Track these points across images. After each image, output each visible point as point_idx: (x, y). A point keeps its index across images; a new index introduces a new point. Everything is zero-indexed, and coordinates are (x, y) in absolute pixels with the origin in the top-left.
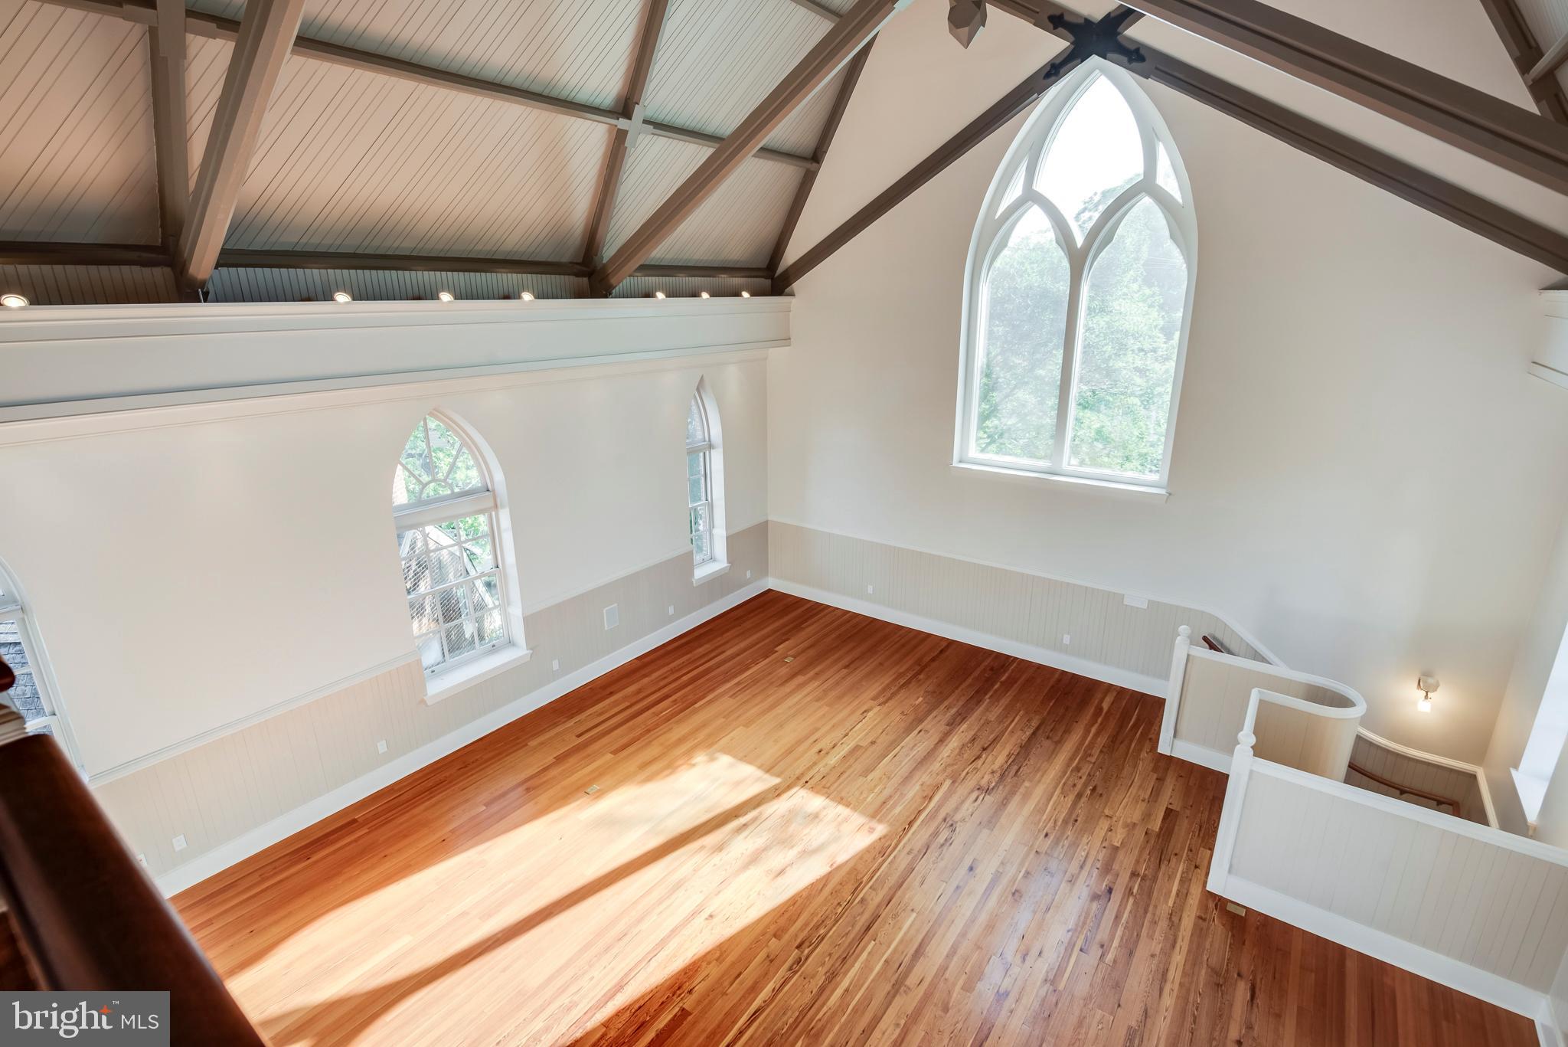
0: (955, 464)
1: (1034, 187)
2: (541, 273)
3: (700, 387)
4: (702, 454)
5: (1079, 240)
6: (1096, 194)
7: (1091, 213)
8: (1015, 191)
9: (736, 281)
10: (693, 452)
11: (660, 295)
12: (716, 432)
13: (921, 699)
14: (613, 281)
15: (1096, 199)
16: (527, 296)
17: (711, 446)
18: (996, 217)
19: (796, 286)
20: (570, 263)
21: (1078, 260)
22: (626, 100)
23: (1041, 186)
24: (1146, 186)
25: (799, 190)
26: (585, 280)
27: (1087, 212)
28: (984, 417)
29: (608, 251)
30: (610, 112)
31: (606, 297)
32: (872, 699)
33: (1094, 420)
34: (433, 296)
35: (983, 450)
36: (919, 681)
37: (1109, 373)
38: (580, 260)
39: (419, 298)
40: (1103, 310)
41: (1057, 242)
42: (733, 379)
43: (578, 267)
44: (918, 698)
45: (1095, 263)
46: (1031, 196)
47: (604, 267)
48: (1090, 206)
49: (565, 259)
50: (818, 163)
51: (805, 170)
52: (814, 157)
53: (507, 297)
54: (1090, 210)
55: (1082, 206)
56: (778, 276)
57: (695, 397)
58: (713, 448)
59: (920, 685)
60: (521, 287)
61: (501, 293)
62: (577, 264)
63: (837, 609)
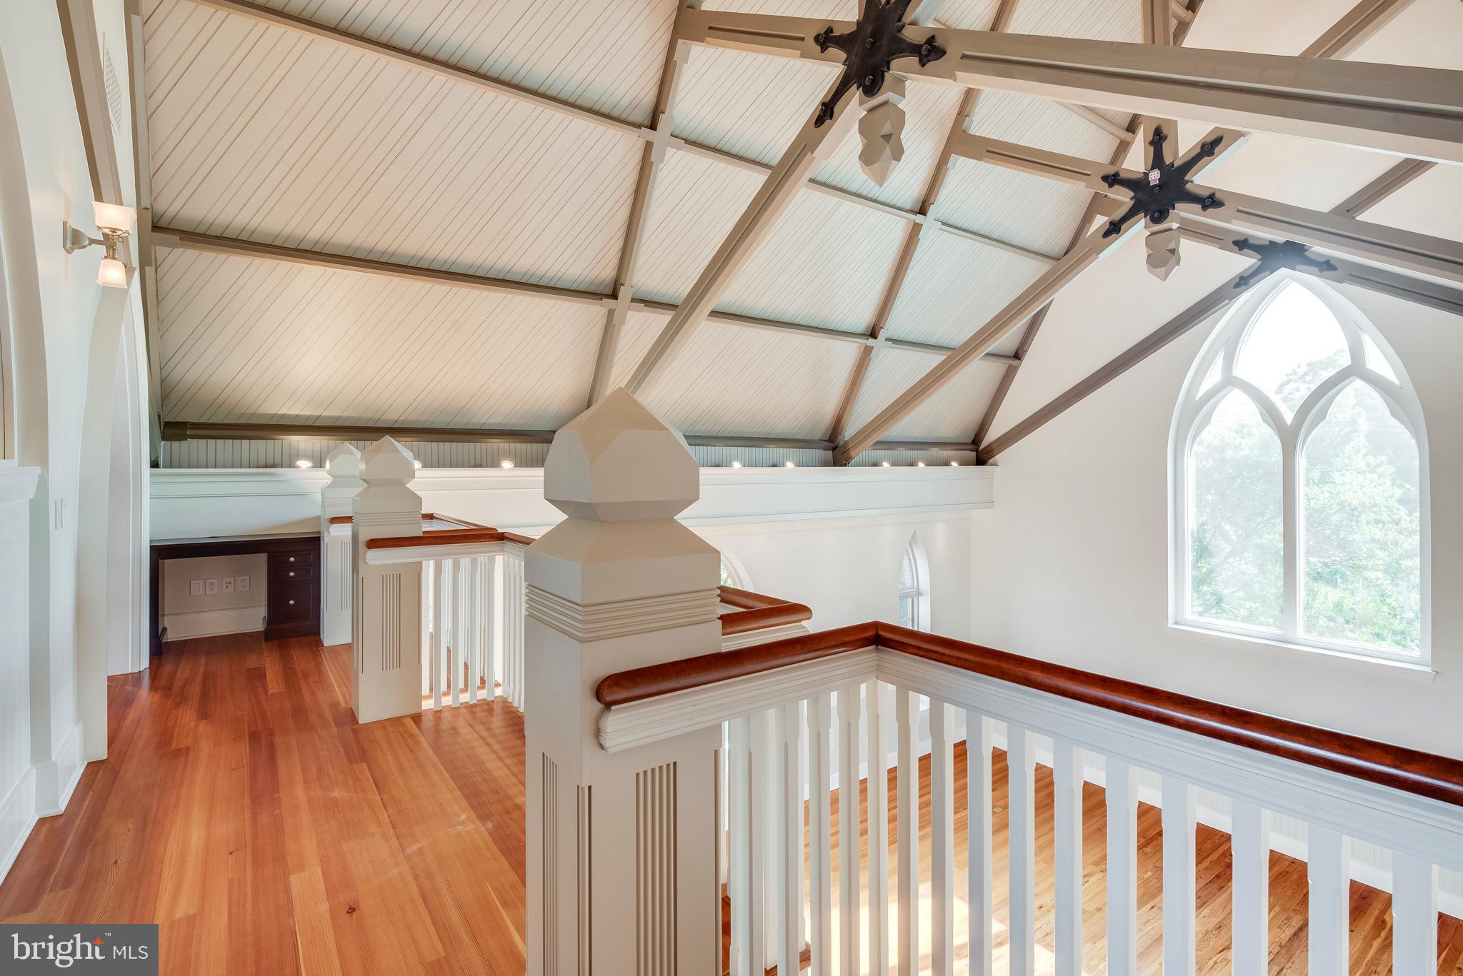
0: (1171, 625)
1: (1234, 374)
2: (800, 448)
3: (913, 540)
4: (910, 600)
5: (1289, 417)
6: (1299, 366)
7: (1296, 385)
8: (1214, 376)
9: (947, 453)
10: (903, 597)
11: (886, 465)
12: (924, 580)
13: (1149, 873)
14: (852, 454)
15: (1301, 371)
16: (790, 465)
17: (919, 594)
18: (1197, 399)
19: (999, 458)
20: (820, 440)
21: (1289, 438)
22: (873, 328)
23: (1239, 371)
24: (1356, 369)
25: (1003, 381)
26: (830, 452)
27: (1291, 383)
28: (1199, 582)
29: (849, 432)
30: (862, 334)
31: (845, 465)
32: (1093, 864)
33: (1330, 595)
34: (727, 464)
35: (1201, 614)
36: (1146, 854)
37: (1342, 545)
38: (827, 438)
39: (718, 466)
40: (1324, 479)
41: (1264, 420)
42: (940, 533)
43: (826, 443)
44: (1147, 872)
45: (1309, 438)
46: (1230, 381)
47: (846, 443)
48: (1294, 378)
49: (817, 437)
50: (1020, 359)
51: (1007, 366)
52: (1018, 356)
53: (775, 465)
54: (1295, 381)
55: (1286, 379)
56: (981, 450)
57: (907, 551)
58: (921, 595)
59: (1149, 858)
60: (785, 457)
61: (771, 463)
62: (826, 441)
63: (1045, 766)
